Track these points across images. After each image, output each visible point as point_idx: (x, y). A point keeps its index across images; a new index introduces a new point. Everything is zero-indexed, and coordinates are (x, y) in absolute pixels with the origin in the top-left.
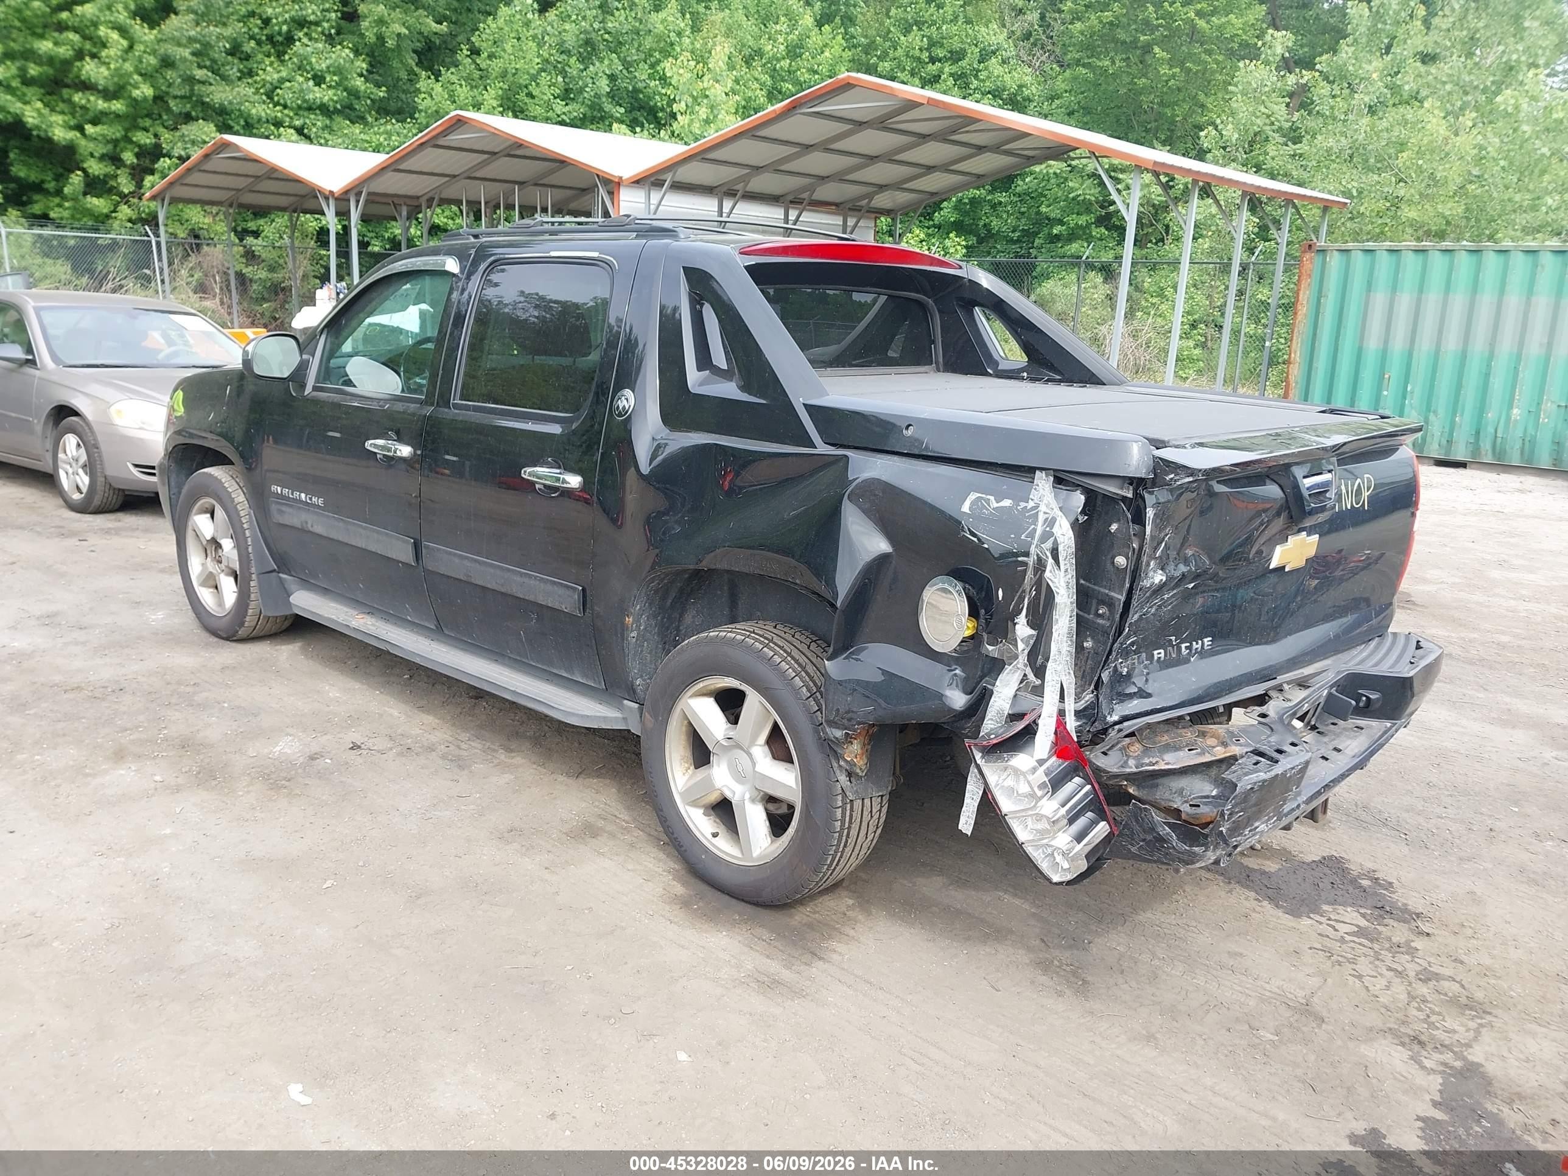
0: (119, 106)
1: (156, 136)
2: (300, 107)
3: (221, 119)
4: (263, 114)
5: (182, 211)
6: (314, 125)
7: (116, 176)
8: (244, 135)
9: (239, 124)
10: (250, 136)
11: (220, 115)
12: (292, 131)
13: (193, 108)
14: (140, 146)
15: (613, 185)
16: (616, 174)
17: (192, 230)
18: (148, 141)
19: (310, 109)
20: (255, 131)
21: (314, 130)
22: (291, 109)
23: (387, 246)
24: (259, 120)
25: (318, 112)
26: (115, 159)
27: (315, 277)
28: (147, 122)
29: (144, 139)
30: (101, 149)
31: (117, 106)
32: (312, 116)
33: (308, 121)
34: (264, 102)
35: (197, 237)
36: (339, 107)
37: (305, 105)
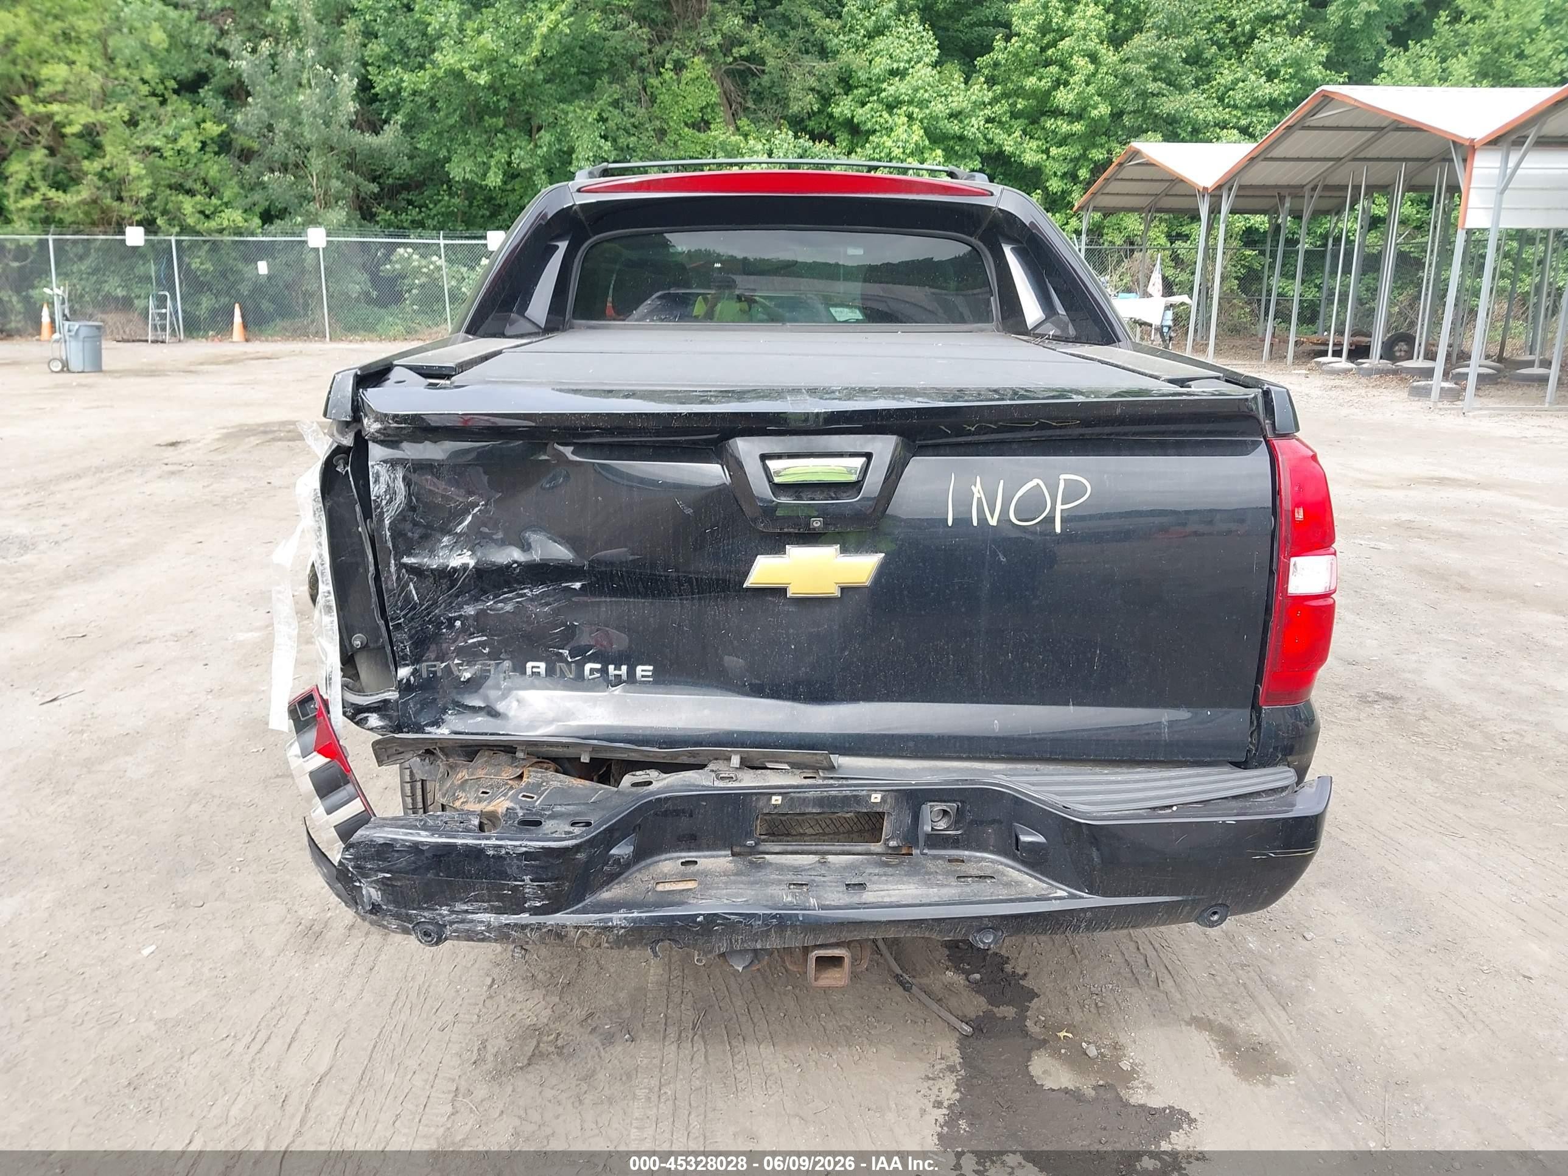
0: (1079, 127)
1: (1109, 151)
2: (1249, 106)
3: (1171, 128)
4: (1210, 118)
5: (1122, 220)
6: (1260, 122)
7: (1071, 192)
8: (1191, 141)
9: (1185, 131)
10: (1196, 142)
11: (1170, 124)
12: (1236, 132)
13: (1144, 121)
14: (1095, 162)
15: (1467, 150)
16: (1467, 136)
17: (1129, 237)
18: (1101, 157)
19: (1260, 106)
20: (1201, 136)
21: (1259, 127)
22: (1241, 109)
23: (1318, 243)
24: (1207, 125)
25: (1267, 108)
26: (1074, 177)
27: (1237, 278)
28: (1104, 139)
29: (1098, 155)
30: (1064, 168)
31: (1078, 127)
32: (1260, 114)
33: (1254, 119)
34: (1215, 106)
35: (1132, 244)
36: (1290, 99)
37: (1254, 103)
